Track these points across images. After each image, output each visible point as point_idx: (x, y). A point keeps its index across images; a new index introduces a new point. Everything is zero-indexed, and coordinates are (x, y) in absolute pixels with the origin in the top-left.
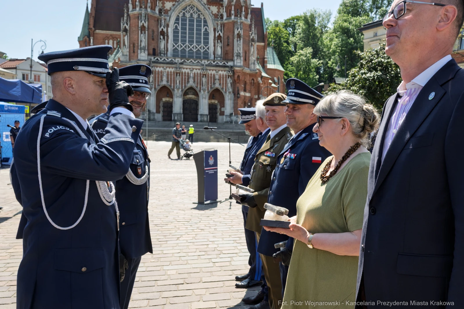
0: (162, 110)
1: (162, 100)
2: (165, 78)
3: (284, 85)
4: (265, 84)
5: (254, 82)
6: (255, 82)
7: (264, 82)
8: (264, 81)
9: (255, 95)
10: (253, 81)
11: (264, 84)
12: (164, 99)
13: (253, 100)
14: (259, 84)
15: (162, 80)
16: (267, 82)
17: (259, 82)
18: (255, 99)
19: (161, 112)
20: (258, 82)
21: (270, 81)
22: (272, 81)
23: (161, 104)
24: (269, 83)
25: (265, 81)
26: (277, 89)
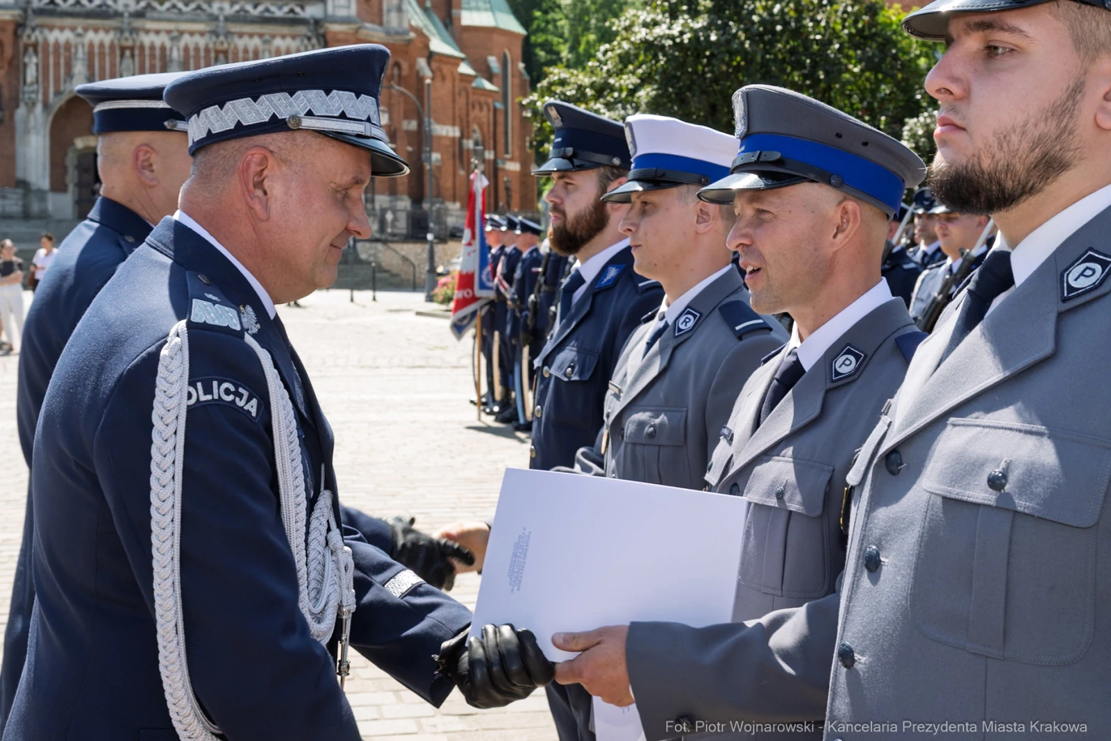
0: (76, 180)
1: (73, 144)
2: (79, 68)
3: (523, 82)
4: (443, 78)
5: (400, 76)
6: (405, 72)
7: (438, 74)
8: (441, 70)
9: (407, 116)
10: (396, 71)
11: (439, 79)
12: (80, 143)
13: (400, 135)
14: (421, 79)
15: (70, 75)
16: (452, 74)
17: (421, 74)
18: (408, 133)
19: (71, 187)
20: (418, 72)
21: (465, 69)
22: (475, 70)
23: (71, 160)
24: (457, 78)
25: (446, 69)
26: (500, 97)
